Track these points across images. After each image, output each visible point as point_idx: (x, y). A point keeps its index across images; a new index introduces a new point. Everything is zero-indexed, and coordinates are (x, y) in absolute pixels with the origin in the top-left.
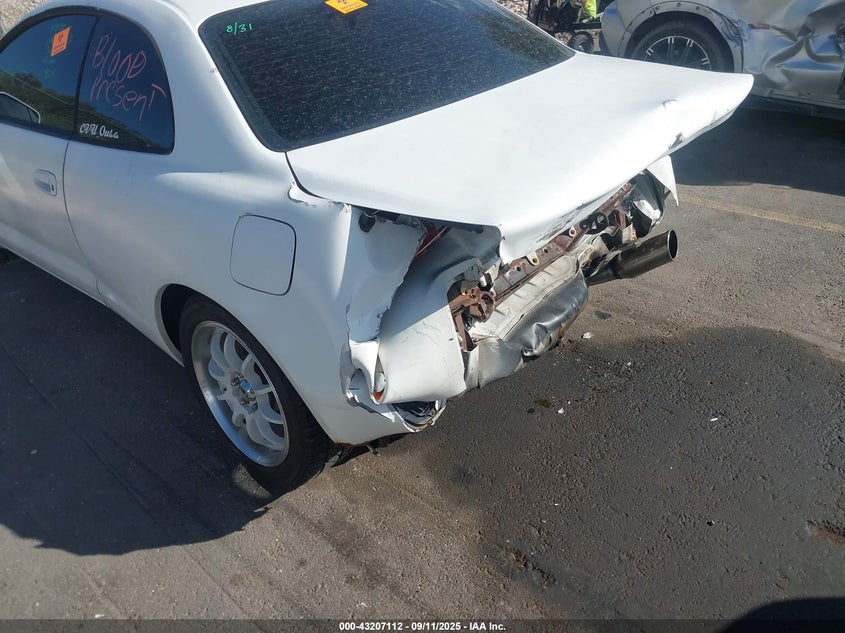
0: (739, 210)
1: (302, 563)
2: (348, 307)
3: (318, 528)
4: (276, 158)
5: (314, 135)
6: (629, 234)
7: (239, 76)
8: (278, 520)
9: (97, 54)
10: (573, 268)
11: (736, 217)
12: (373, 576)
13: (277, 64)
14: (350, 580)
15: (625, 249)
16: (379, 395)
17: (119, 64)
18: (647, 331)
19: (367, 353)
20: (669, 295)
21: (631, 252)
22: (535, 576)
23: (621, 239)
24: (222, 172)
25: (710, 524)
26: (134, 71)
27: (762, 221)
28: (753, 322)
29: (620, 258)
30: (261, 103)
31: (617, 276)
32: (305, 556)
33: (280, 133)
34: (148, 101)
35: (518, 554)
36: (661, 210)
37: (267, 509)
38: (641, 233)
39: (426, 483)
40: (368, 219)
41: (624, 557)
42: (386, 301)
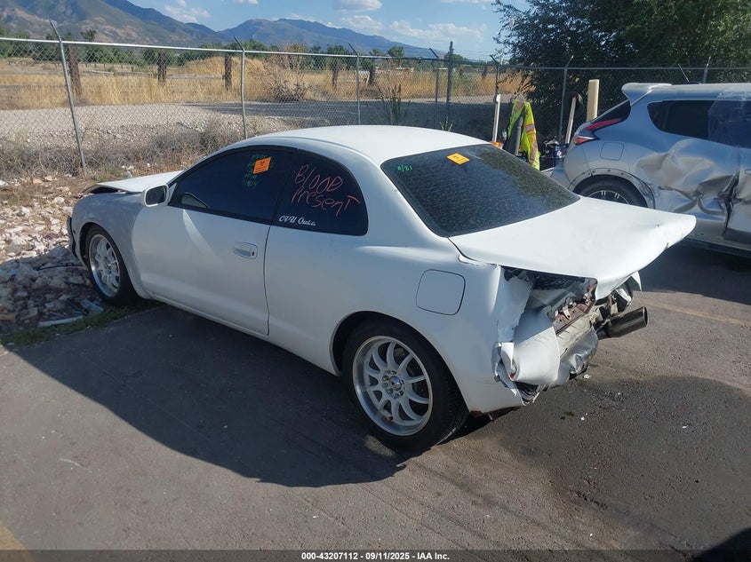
0: (666, 306)
1: (439, 494)
2: (498, 322)
3: (442, 476)
4: (444, 240)
5: (461, 230)
6: (614, 309)
7: (412, 194)
8: (413, 472)
9: (299, 175)
10: (588, 325)
11: (667, 311)
12: (489, 502)
13: (432, 190)
14: (474, 503)
15: (613, 318)
16: (512, 375)
17: (319, 183)
18: (624, 376)
19: (509, 348)
20: (633, 355)
21: (617, 321)
22: (594, 505)
23: (610, 311)
24: (406, 246)
25: (697, 482)
26: (331, 188)
27: (685, 315)
28: (694, 374)
29: (610, 324)
30: (427, 210)
31: (608, 336)
32: (439, 491)
33: (442, 227)
34: (344, 206)
35: (579, 493)
36: (632, 296)
37: (405, 466)
38: (621, 309)
39: (506, 455)
40: (510, 273)
41: (647, 497)
42: (516, 321)
